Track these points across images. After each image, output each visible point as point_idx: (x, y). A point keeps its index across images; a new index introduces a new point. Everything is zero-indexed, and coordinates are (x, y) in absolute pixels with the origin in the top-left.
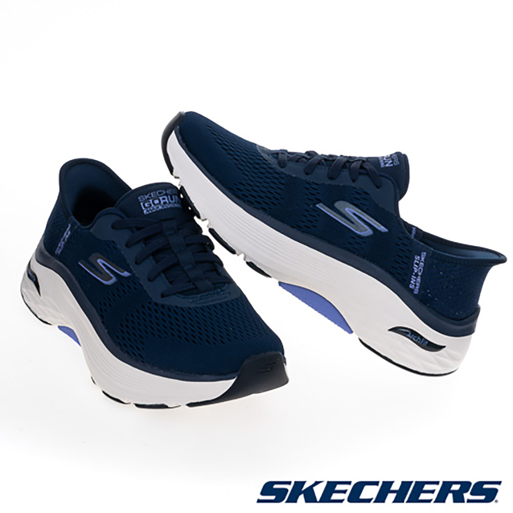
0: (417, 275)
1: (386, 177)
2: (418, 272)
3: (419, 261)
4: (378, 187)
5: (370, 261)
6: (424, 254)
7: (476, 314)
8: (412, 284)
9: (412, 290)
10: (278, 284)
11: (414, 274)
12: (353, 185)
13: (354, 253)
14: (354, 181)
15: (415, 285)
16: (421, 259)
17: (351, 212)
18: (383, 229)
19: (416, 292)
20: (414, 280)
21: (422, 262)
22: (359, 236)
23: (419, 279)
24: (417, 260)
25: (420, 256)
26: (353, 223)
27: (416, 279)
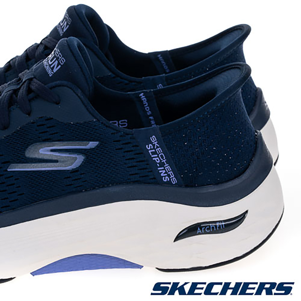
0: (162, 165)
1: (60, 86)
2: (161, 161)
3: (154, 148)
4: (57, 103)
5: (103, 187)
6: (153, 139)
7: (259, 145)
8: (165, 176)
9: (169, 183)
10: (31, 276)
11: (158, 165)
12: (31, 119)
13: (82, 191)
14: (29, 114)
15: (169, 176)
16: (154, 145)
17: (48, 151)
18: (92, 145)
19: (174, 181)
20: (164, 171)
21: (157, 147)
22: (74, 171)
23: (168, 167)
24: (151, 149)
25: (152, 143)
26: (56, 161)
27: (164, 169)
